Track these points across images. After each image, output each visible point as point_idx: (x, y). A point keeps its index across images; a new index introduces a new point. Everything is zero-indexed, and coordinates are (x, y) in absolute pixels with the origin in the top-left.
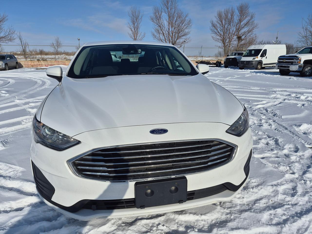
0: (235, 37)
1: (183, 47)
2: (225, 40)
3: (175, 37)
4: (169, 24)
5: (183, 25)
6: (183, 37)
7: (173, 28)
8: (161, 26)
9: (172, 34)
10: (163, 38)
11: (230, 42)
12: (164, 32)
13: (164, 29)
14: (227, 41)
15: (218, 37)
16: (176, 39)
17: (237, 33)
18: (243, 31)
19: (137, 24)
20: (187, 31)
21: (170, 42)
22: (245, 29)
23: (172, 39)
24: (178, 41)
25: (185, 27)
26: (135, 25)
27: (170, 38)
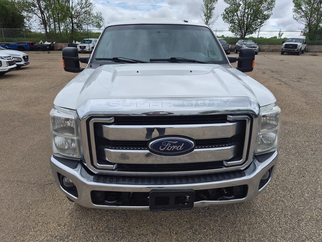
2: (312, 22)
9: (248, 16)
15: (303, 19)
27: (245, 20)
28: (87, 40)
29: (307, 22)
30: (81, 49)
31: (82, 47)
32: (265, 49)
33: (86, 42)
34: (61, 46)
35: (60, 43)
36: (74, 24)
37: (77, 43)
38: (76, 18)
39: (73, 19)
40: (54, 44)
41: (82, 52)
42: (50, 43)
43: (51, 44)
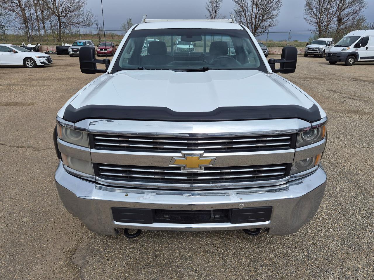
0: (335, 19)
1: (267, 31)
2: (322, 23)
3: (259, 19)
4: (253, 4)
5: (271, 5)
6: (269, 20)
7: (258, 9)
8: (244, 6)
9: (256, 16)
10: (245, 21)
11: (328, 25)
12: (247, 13)
13: (246, 10)
14: (324, 24)
15: (313, 19)
16: (259, 23)
17: (339, 14)
18: (346, 12)
19: (216, 5)
20: (274, 12)
21: (253, 25)
22: (350, 9)
23: (255, 22)
24: (262, 24)
25: (272, 8)
26: (214, 5)
27: (253, 21)
28: (80, 42)
29: (317, 23)
30: (73, 52)
31: (75, 50)
32: (275, 52)
33: (78, 44)
34: (47, 49)
35: (46, 46)
36: (62, 24)
37: (67, 45)
38: (64, 17)
39: (61, 18)
40: (39, 47)
41: (74, 56)
42: (34, 46)
43: (36, 46)
